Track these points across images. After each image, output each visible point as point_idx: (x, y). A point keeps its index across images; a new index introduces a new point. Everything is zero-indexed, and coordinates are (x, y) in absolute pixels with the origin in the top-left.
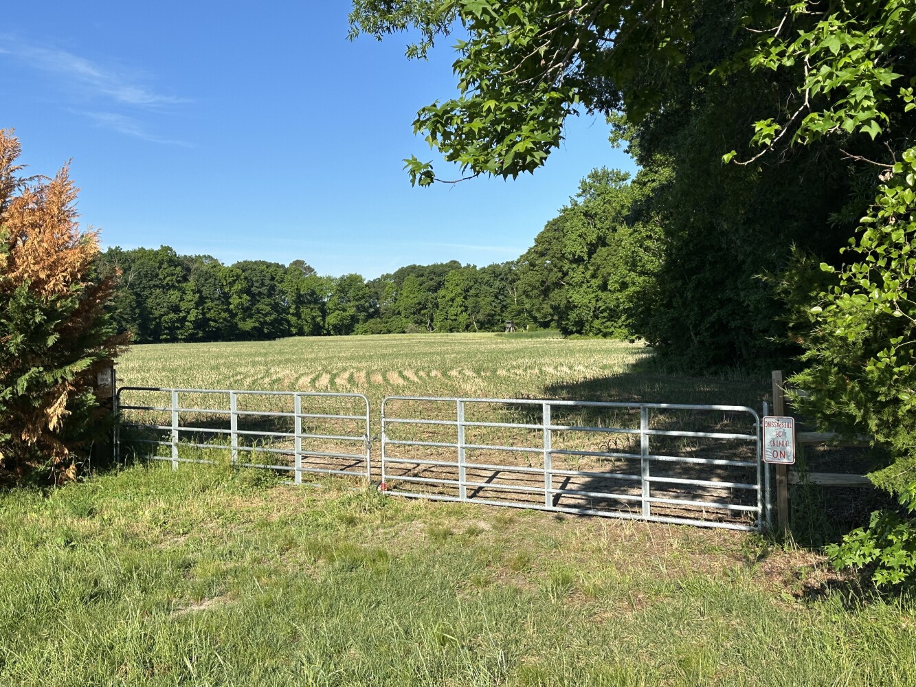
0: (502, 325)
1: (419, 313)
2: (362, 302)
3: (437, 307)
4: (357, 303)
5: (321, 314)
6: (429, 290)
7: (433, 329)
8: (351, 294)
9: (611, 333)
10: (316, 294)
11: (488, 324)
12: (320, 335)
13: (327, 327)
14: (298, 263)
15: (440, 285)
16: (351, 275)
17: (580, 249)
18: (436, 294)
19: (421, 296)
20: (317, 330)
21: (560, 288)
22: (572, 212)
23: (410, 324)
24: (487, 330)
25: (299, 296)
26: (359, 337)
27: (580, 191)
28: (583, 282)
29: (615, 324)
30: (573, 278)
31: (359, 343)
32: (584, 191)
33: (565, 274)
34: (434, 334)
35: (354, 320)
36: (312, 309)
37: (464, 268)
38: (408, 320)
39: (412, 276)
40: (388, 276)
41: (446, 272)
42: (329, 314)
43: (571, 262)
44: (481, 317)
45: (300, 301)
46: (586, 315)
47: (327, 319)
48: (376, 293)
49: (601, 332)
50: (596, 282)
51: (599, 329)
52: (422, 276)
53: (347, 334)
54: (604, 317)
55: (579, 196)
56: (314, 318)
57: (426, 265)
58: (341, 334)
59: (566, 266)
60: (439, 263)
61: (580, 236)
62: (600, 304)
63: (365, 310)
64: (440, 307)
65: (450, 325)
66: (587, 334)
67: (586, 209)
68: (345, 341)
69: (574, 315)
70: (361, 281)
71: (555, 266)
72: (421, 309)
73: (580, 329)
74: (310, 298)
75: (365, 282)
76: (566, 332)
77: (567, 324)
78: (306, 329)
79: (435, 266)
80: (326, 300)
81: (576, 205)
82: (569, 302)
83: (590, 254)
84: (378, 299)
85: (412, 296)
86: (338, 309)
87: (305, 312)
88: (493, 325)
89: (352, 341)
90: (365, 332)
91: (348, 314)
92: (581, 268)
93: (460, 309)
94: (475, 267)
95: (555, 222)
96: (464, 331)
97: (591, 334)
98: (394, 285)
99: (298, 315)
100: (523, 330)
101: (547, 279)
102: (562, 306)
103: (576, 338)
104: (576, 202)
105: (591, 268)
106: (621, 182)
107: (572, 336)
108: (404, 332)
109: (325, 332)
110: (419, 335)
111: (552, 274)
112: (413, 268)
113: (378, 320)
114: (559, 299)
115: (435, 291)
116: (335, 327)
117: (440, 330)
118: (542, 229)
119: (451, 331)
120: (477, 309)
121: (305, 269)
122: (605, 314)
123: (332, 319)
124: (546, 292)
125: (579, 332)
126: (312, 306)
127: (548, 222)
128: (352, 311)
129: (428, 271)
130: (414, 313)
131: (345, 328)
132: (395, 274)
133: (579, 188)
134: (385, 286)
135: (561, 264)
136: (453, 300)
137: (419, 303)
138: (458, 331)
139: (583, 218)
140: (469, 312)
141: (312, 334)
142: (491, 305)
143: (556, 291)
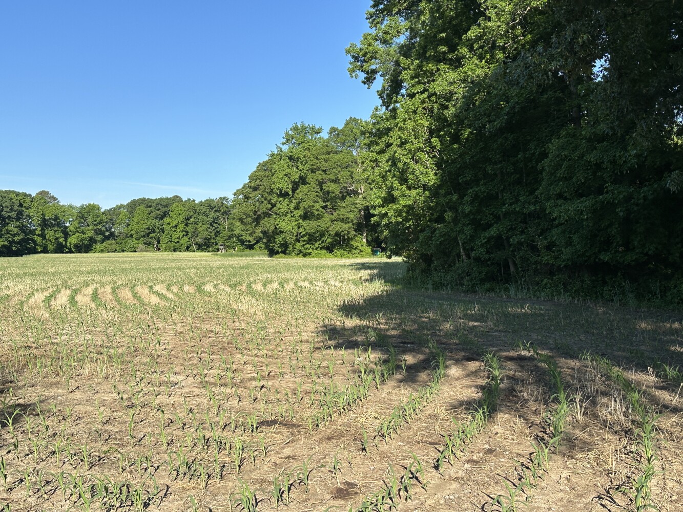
0: (216, 247)
1: (148, 236)
2: (100, 226)
3: (163, 232)
4: (95, 227)
5: (63, 236)
6: (156, 218)
7: (159, 249)
8: (90, 220)
9: (310, 254)
10: (59, 219)
11: (204, 246)
12: (63, 253)
13: (68, 246)
14: (43, 194)
15: (165, 215)
16: (90, 205)
17: (286, 186)
18: (162, 221)
19: (150, 223)
20: (60, 249)
21: (269, 217)
22: (279, 157)
23: (140, 245)
24: (203, 250)
25: (44, 220)
26: (97, 255)
27: (284, 140)
28: (287, 213)
29: (313, 246)
30: (279, 209)
31: (98, 259)
32: (288, 140)
33: (274, 206)
34: (161, 253)
35: (92, 241)
36: (55, 231)
37: (185, 201)
38: (139, 242)
39: (142, 207)
40: (122, 206)
41: (171, 204)
42: (70, 236)
43: (279, 196)
44: (199, 240)
45: (45, 224)
46: (290, 239)
47: (69, 240)
48: (112, 220)
49: (301, 252)
50: (298, 213)
51: (300, 250)
52: (150, 206)
53: (86, 252)
54: (304, 241)
55: (284, 144)
56: (57, 239)
57: (154, 198)
58: (80, 252)
59: (275, 199)
60: (164, 197)
61: (286, 175)
62: (301, 230)
63: (102, 233)
64: (166, 232)
65: (174, 246)
66: (289, 254)
67: (291, 154)
68: (85, 258)
69: (280, 239)
70: (99, 209)
71: (266, 199)
72: (150, 233)
73: (285, 249)
74: (53, 222)
75: (102, 210)
76: (272, 253)
77: (274, 246)
78: (50, 247)
79: (161, 199)
80: (68, 225)
81: (281, 151)
82: (276, 228)
83: (294, 190)
84: (113, 225)
85: (142, 222)
86: (78, 232)
87: (49, 234)
88: (208, 247)
89: (91, 258)
90: (102, 251)
91: (87, 236)
92: (286, 201)
93: (182, 234)
94: (194, 201)
95: (265, 164)
96: (185, 251)
97: (293, 254)
98: (127, 213)
99: (43, 236)
100: (232, 251)
101: (259, 210)
102: (270, 231)
103: (281, 257)
104: (281, 149)
105: (294, 201)
106: (316, 135)
107: (278, 256)
108: (135, 251)
109: (67, 250)
110: (148, 254)
111: (263, 205)
112: (143, 200)
113: (113, 241)
114: (268, 225)
115: (162, 218)
116: (76, 246)
117: (166, 250)
118: (255, 169)
119: (174, 251)
120: (195, 234)
121: (50, 198)
122: (305, 238)
123: (73, 240)
124: (257, 220)
125: (284, 252)
126: (56, 229)
127: (260, 164)
128: (90, 233)
129: (155, 203)
130: (144, 236)
131: (85, 247)
132: (128, 205)
133: (284, 138)
134: (119, 214)
135: (270, 197)
136: (176, 226)
137: (148, 229)
138: (180, 251)
139: (288, 161)
140: (189, 236)
141: (56, 251)
142: (207, 231)
143: (266, 219)
